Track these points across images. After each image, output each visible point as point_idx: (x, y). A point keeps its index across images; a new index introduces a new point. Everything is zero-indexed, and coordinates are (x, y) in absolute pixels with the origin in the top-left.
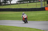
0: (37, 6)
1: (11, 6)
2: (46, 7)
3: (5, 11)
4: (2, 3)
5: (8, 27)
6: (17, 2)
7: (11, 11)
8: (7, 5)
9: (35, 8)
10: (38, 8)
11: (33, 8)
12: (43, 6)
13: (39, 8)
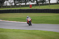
1: (50, 6)
3: (43, 13)
4: (39, 2)
5: (46, 33)
6: (57, 1)
7: (50, 13)
8: (45, 5)
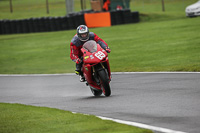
0: (50, 9)
2: (88, 12)
9: (43, 19)
10: (54, 19)
11: (35, 17)
12: (77, 10)
13: (59, 19)
